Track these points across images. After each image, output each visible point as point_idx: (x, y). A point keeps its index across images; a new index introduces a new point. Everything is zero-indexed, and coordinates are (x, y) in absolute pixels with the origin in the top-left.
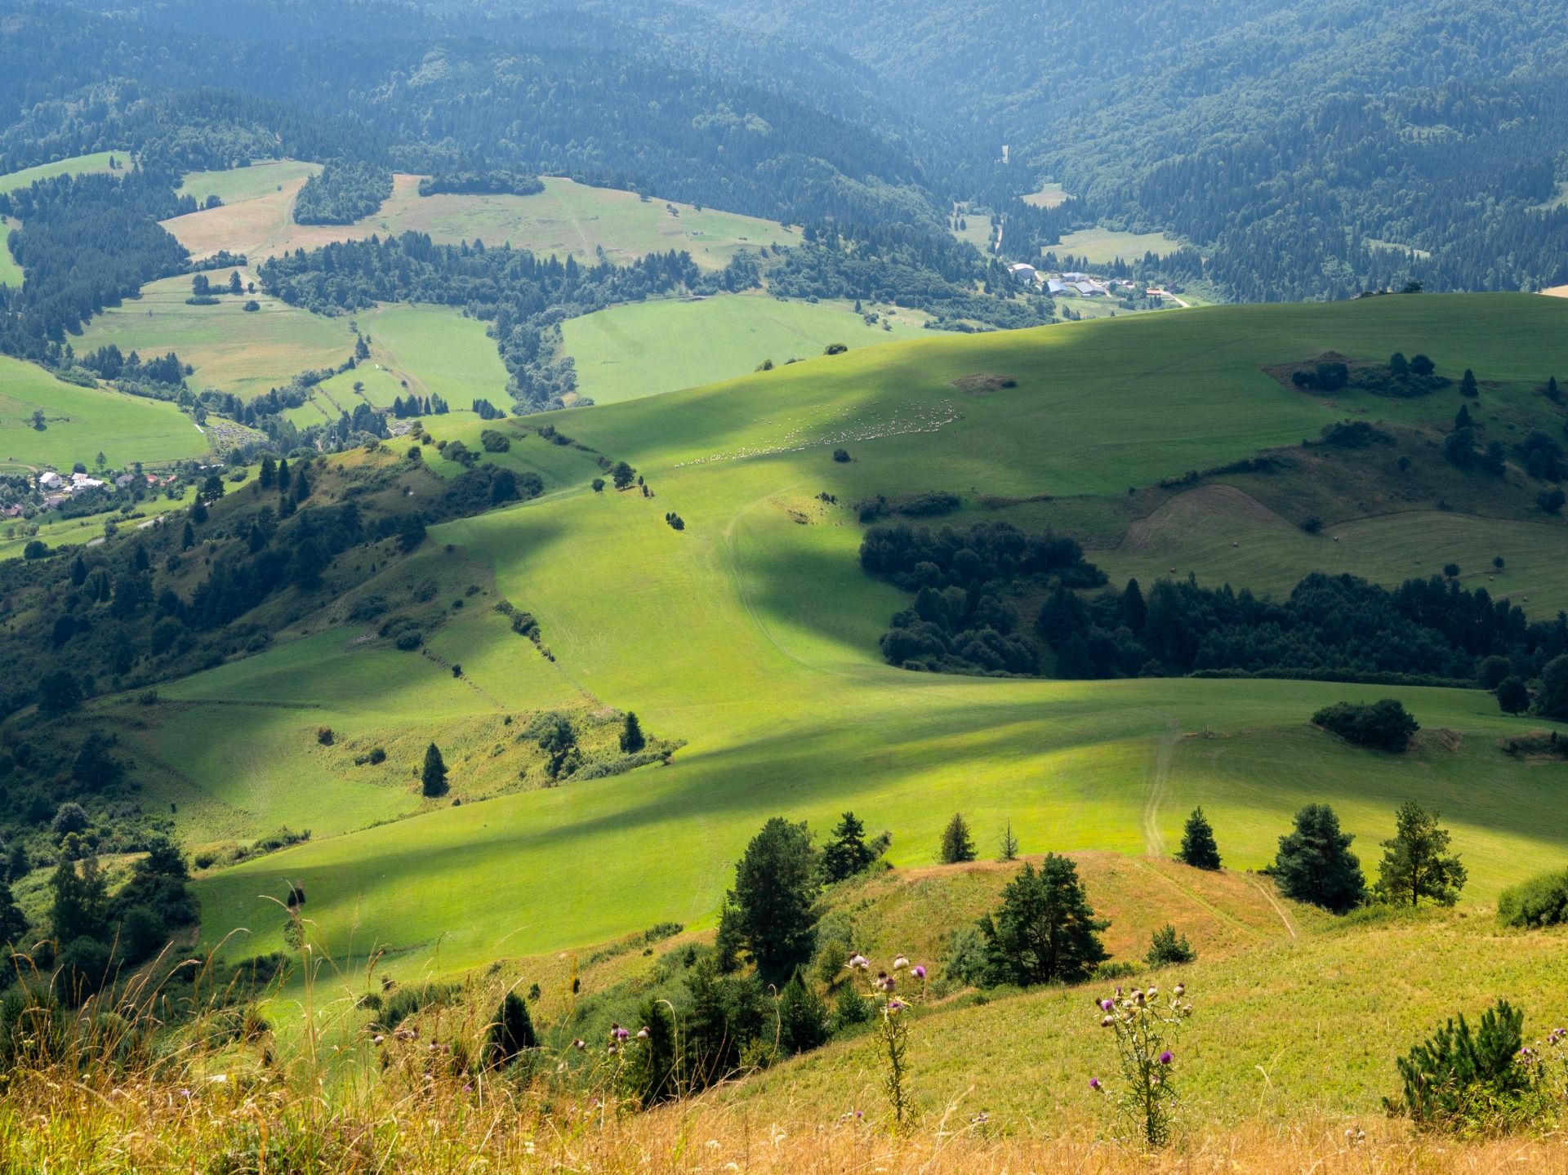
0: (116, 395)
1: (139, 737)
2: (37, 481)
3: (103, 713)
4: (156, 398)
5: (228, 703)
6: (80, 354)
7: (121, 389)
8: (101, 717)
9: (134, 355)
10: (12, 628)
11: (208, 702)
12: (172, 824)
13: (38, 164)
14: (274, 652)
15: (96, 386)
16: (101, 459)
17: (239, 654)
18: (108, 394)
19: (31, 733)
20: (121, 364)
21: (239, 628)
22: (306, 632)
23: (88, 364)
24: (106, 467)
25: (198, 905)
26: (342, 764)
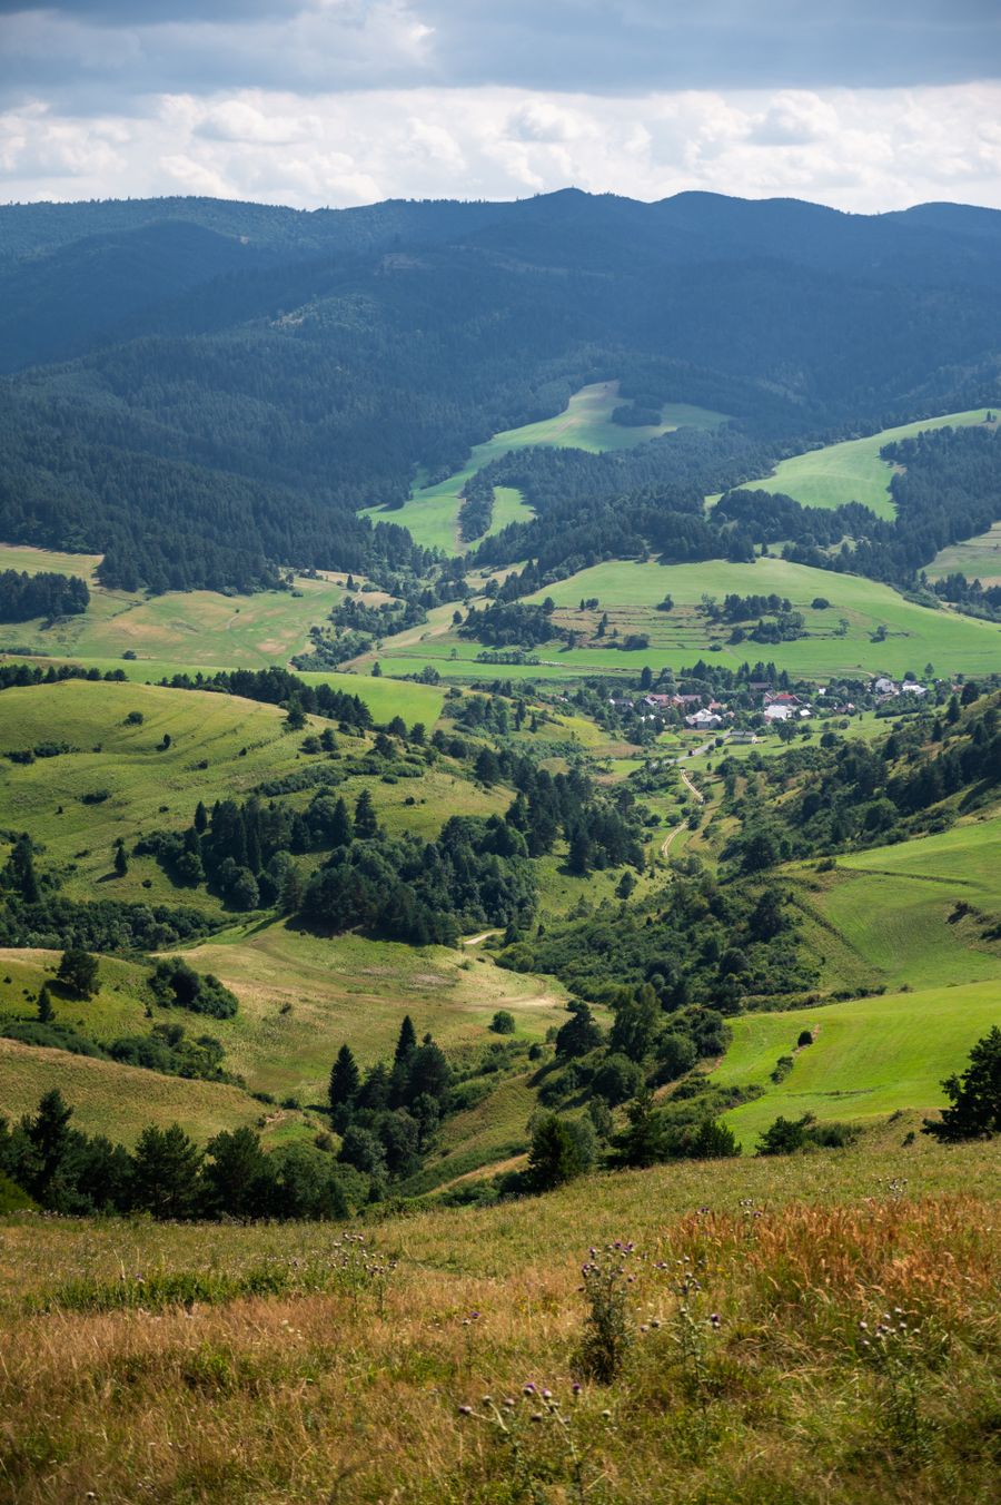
0: (953, 616)
1: (813, 899)
2: (873, 686)
3: (789, 875)
4: (988, 619)
5: (894, 874)
6: (932, 580)
7: (959, 610)
8: (785, 878)
9: (977, 582)
10: (779, 802)
11: (876, 872)
12: (817, 975)
13: (928, 418)
14: (949, 834)
15: (937, 607)
16: (929, 670)
17: (924, 834)
18: (948, 614)
19: (728, 887)
20: (965, 589)
21: (932, 812)
22: (982, 818)
23: (938, 589)
24: (934, 676)
25: (730, 1038)
26: (969, 935)
